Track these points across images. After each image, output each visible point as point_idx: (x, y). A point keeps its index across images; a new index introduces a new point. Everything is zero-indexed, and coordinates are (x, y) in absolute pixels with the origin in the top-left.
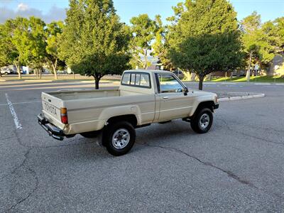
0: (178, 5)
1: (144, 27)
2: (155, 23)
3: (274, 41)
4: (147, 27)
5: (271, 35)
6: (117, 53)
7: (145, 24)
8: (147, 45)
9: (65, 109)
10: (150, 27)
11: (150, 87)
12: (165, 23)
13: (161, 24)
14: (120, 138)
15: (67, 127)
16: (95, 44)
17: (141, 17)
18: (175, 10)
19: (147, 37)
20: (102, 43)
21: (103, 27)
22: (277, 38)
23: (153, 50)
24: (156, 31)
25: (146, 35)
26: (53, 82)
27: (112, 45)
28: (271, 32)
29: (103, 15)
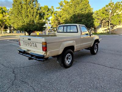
0: (61, 2)
1: (46, 11)
2: (51, 9)
3: (99, 18)
4: (48, 11)
5: (98, 16)
6: (40, 21)
7: (47, 10)
8: (48, 19)
9: (46, 42)
10: (49, 11)
11: (78, 32)
12: (55, 10)
13: (53, 10)
14: (67, 58)
15: (46, 53)
16: (29, 16)
17: (45, 6)
18: (60, 4)
19: (48, 16)
20: (33, 16)
21: (33, 8)
22: (100, 17)
23: (51, 22)
24: (52, 13)
25: (48, 15)
26: (2, 37)
27: (38, 17)
28: (98, 15)
29: (32, 3)
